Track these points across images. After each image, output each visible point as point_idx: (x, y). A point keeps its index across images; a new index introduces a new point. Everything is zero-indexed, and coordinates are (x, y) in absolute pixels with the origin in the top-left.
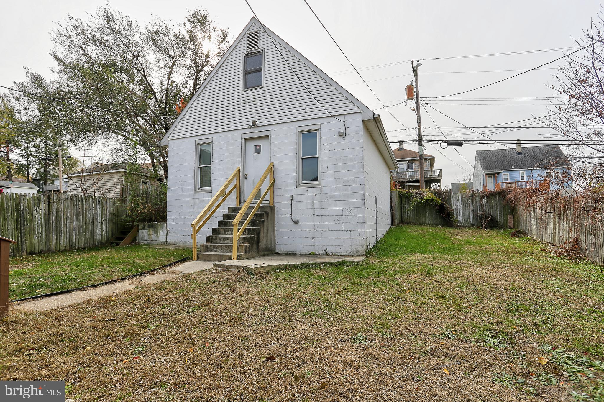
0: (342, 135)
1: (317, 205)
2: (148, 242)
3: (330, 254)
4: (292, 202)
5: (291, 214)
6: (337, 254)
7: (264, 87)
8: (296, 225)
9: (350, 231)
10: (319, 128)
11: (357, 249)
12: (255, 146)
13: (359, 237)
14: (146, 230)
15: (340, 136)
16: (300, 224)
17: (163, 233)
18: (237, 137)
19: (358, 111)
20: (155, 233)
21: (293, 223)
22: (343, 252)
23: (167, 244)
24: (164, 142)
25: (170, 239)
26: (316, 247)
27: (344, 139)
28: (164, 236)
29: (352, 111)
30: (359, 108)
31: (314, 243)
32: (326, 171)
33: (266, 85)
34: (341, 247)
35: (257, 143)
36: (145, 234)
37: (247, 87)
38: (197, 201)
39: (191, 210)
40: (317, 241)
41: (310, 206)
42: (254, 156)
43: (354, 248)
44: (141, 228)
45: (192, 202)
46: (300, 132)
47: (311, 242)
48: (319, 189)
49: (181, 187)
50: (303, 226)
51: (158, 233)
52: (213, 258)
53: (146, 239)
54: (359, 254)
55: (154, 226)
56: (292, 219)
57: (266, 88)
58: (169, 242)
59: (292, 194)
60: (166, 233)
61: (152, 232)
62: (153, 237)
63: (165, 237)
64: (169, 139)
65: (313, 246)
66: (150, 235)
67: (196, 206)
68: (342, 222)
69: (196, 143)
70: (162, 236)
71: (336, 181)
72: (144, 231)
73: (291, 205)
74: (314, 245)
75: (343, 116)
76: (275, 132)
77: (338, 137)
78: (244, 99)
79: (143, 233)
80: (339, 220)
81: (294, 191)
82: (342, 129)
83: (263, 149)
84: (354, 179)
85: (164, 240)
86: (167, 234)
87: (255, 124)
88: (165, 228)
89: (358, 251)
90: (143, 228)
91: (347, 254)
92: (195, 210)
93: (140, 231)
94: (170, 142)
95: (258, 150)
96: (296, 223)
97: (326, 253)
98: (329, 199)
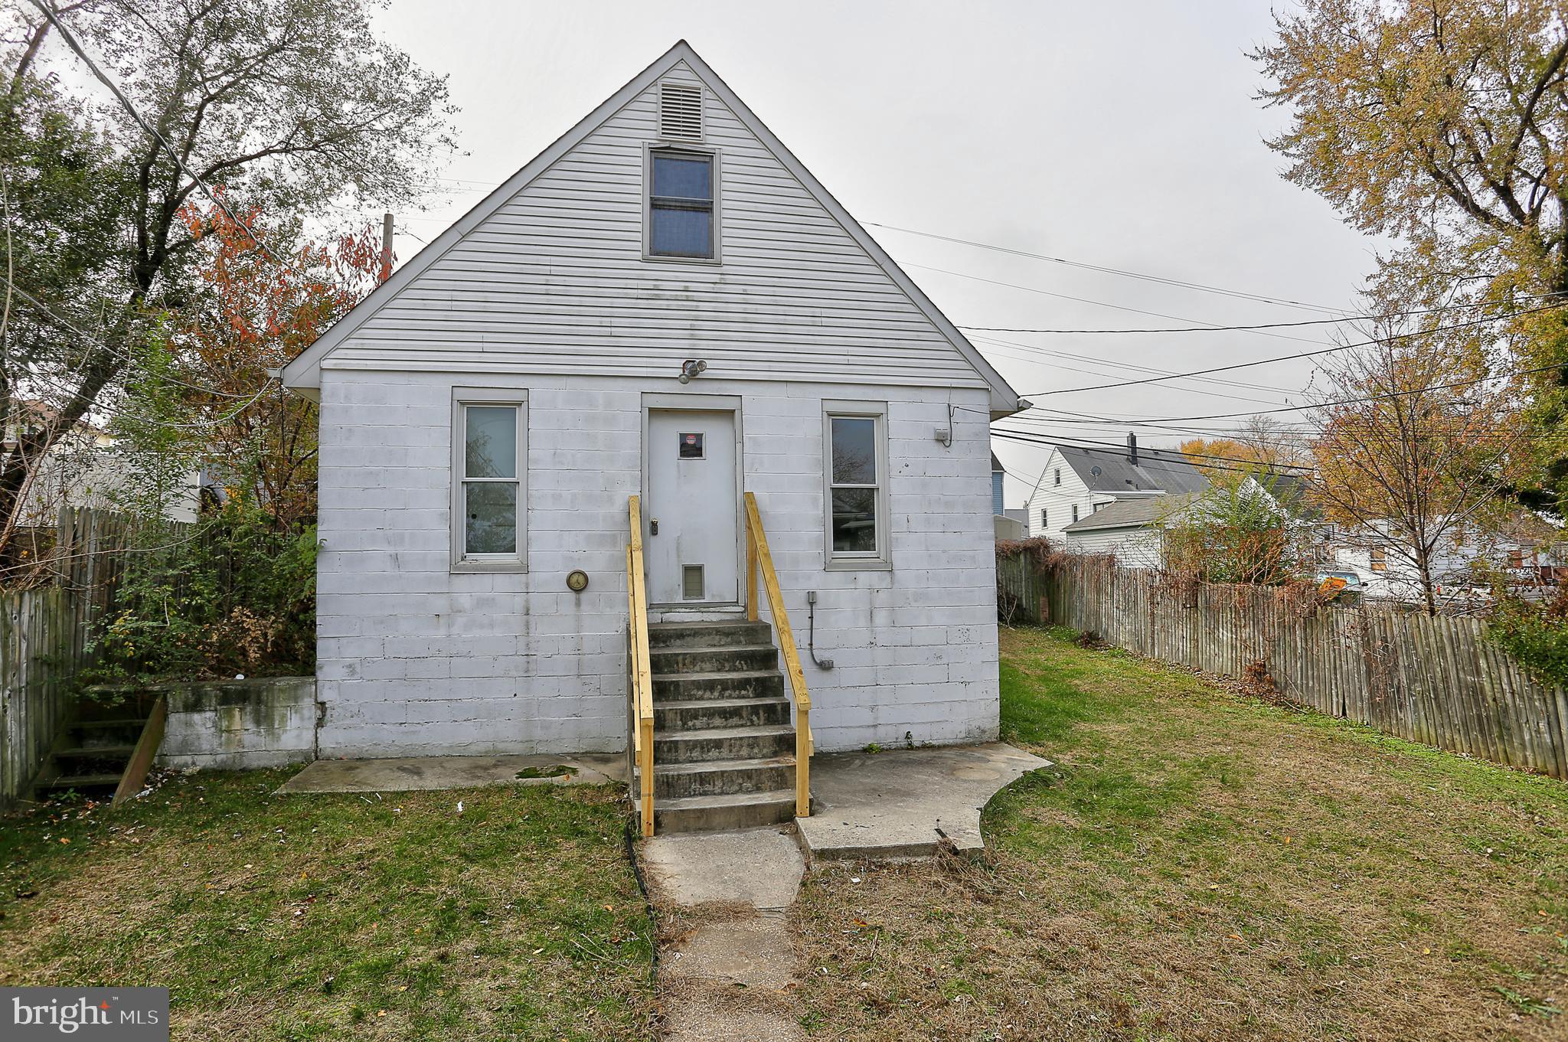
0: (943, 440)
1: (881, 618)
2: (219, 758)
3: (916, 744)
4: (812, 609)
5: (811, 645)
6: (934, 743)
7: (719, 265)
8: (826, 674)
9: (966, 683)
10: (884, 412)
11: (982, 728)
12: (683, 436)
13: (985, 696)
14: (209, 714)
15: (938, 440)
16: (835, 670)
17: (302, 719)
18: (629, 400)
19: (982, 384)
20: (258, 723)
21: (815, 668)
22: (949, 736)
23: (317, 758)
24: (299, 374)
25: (331, 740)
26: (881, 730)
27: (948, 449)
28: (305, 732)
29: (967, 384)
30: (984, 379)
31: (876, 718)
32: (905, 529)
33: (725, 260)
34: (943, 725)
35: (691, 427)
36: (202, 730)
37: (660, 249)
38: (465, 601)
39: (441, 633)
40: (884, 715)
41: (863, 622)
42: (678, 466)
43: (975, 724)
44: (180, 705)
45: (440, 604)
46: (830, 415)
47: (867, 718)
48: (887, 575)
49: (391, 550)
50: (844, 674)
51: (273, 720)
52: (717, 820)
53: (204, 747)
54: (986, 737)
55: (253, 697)
56: (814, 658)
57: (725, 269)
58: (328, 752)
59: (812, 586)
60: (314, 721)
61: (241, 721)
62: (249, 739)
63: (309, 735)
64: (326, 364)
65: (872, 729)
66: (229, 731)
67: (460, 620)
68: (946, 662)
69: (456, 397)
70: (295, 733)
71: (930, 556)
72: (196, 717)
73: (811, 618)
74: (875, 726)
75: (948, 391)
76: (757, 405)
77: (934, 443)
78: (650, 284)
79: (189, 724)
80: (940, 657)
81: (816, 580)
82: (943, 426)
83: (708, 447)
84: (971, 553)
85: (305, 743)
86: (320, 723)
87: (693, 371)
88: (308, 702)
89: (984, 732)
90: (195, 706)
91: (959, 741)
92: (455, 630)
93: (173, 718)
94: (328, 378)
95: (691, 449)
96: (825, 666)
97: (909, 744)
98: (913, 604)
